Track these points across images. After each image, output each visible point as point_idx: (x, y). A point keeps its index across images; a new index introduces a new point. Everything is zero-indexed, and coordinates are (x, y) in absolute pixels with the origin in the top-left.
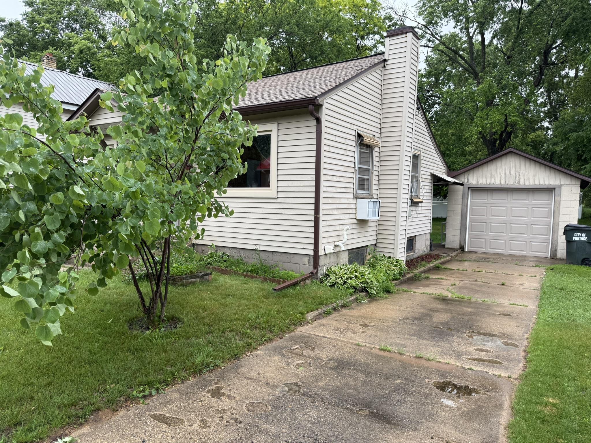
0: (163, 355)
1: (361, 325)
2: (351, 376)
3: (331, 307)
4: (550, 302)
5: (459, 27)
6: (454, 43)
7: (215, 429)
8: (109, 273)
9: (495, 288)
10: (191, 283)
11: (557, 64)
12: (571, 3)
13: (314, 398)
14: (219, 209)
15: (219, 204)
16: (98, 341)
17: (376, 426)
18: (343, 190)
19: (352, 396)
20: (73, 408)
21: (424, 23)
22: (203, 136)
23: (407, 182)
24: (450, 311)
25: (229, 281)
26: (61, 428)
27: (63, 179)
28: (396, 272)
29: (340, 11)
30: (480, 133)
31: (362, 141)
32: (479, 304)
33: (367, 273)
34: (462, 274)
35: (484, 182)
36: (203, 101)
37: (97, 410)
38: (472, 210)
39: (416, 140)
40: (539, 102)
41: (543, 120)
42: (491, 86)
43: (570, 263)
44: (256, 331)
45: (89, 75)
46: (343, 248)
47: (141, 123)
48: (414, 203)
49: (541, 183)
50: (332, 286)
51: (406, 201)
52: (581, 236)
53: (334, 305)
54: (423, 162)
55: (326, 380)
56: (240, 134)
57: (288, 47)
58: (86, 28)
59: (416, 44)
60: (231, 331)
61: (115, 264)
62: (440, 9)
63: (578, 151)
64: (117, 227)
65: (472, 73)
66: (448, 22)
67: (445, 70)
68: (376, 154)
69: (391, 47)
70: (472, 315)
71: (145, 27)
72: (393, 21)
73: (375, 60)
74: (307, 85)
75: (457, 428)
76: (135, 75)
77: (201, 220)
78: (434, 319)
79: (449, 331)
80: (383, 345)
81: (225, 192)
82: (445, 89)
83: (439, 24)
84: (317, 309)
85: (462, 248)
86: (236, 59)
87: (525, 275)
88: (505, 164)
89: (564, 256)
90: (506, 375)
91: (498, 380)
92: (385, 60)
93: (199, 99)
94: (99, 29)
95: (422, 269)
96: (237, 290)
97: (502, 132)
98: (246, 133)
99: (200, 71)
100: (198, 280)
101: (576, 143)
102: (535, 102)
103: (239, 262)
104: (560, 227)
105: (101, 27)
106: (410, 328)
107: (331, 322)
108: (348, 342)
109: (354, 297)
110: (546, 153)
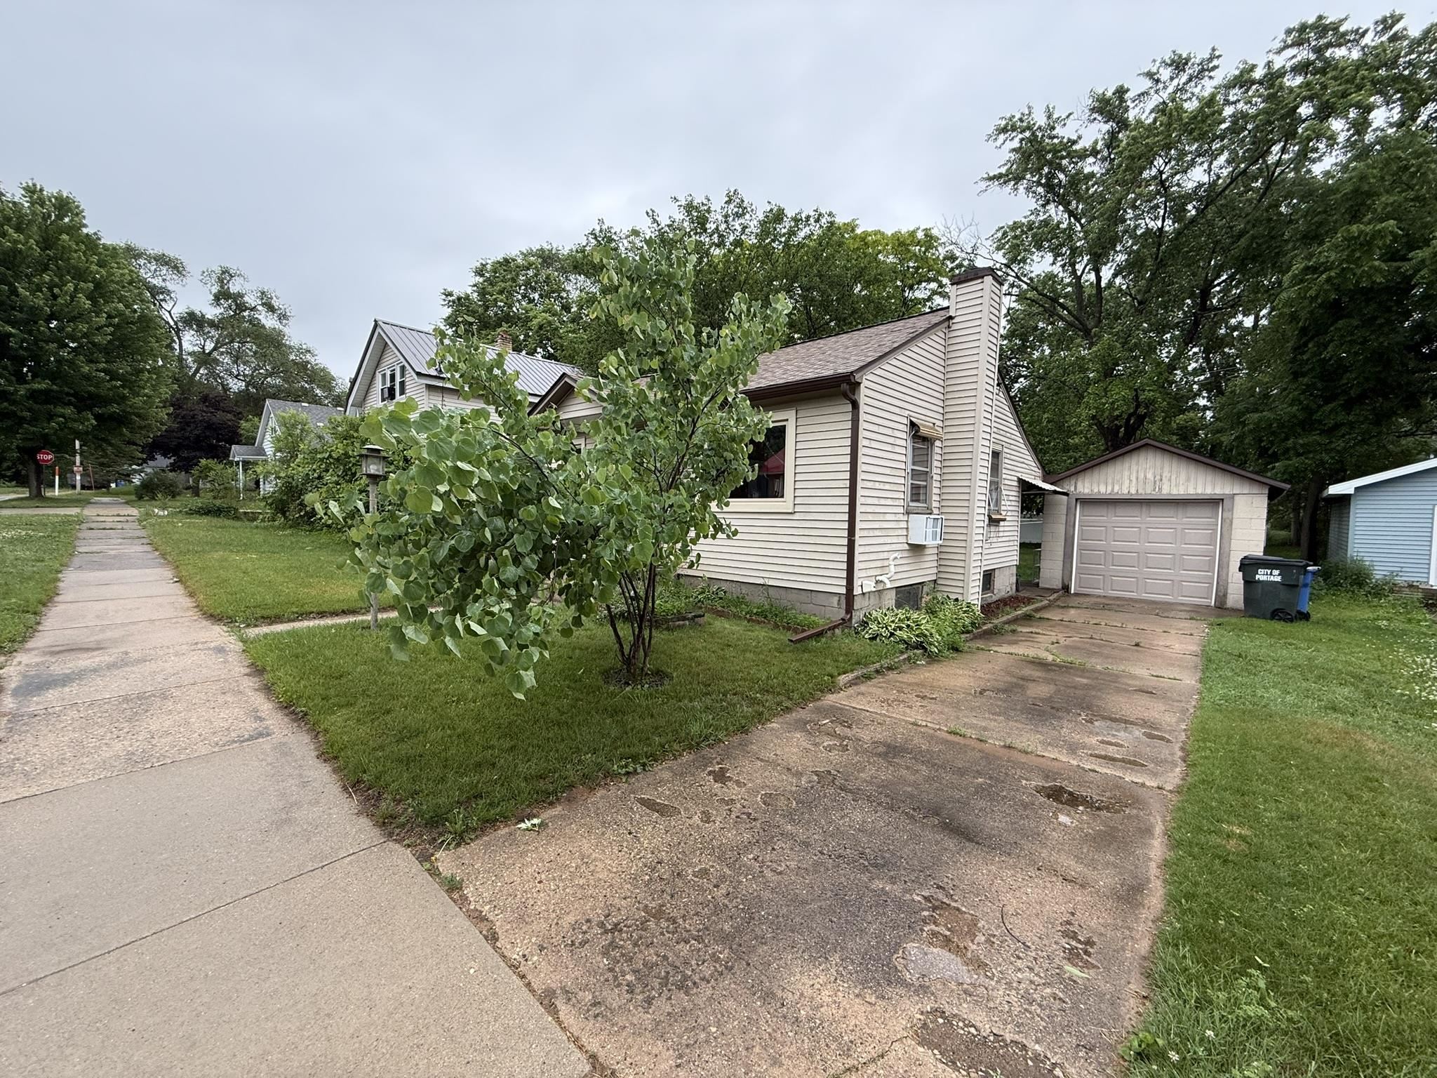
0: (648, 720)
1: (917, 696)
2: (908, 768)
3: (872, 668)
4: (1220, 676)
5: (1059, 264)
6: (1052, 286)
7: (722, 826)
8: (587, 610)
9: (1123, 650)
10: (679, 626)
11: (1221, 309)
12: (1247, 215)
13: (856, 794)
14: (719, 528)
15: (718, 521)
16: (566, 696)
17: (951, 843)
18: (889, 502)
19: (912, 796)
20: (541, 781)
21: (1005, 261)
22: (701, 430)
23: (984, 491)
24: (1053, 681)
25: (727, 626)
26: (529, 806)
27: (534, 489)
28: (967, 621)
29: (880, 252)
30: (1094, 417)
31: (917, 431)
32: (1100, 672)
33: (924, 622)
34: (1067, 627)
35: (1103, 490)
36: (703, 384)
37: (571, 786)
38: (1081, 531)
39: (995, 430)
40: (1190, 368)
41: (1198, 394)
42: (1111, 348)
43: (1250, 616)
44: (770, 697)
45: (549, 357)
46: (889, 586)
47: (626, 416)
48: (994, 522)
49: (1199, 491)
50: (873, 639)
51: (982, 517)
52: (1271, 574)
53: (877, 665)
54: (1006, 461)
55: (870, 771)
56: (749, 426)
57: (805, 307)
58: (546, 297)
59: (998, 292)
60: (735, 694)
61: (595, 598)
62: (1030, 239)
63: (1261, 441)
64: (597, 550)
65: (1080, 330)
66: (1042, 257)
67: (1036, 328)
68: (937, 450)
69: (960, 299)
70: (1088, 689)
71: (631, 292)
72: (957, 262)
73: (935, 319)
74: (836, 357)
75: (1078, 859)
76: (618, 356)
77: (694, 542)
78: (1028, 692)
79: (1054, 711)
80: (952, 726)
81: (727, 504)
82: (1036, 354)
83: (1028, 261)
84: (852, 671)
85: (1066, 588)
86: (746, 325)
87: (1173, 632)
88: (1137, 464)
89: (1241, 605)
90: (1155, 785)
91: (1141, 791)
92: (951, 318)
93: (698, 382)
94: (562, 298)
95: (1005, 618)
96: (739, 639)
97: (1130, 415)
98: (758, 424)
99: (699, 344)
100: (687, 622)
101: (1257, 428)
102: (1184, 369)
103: (739, 601)
104: (1232, 559)
105: (565, 295)
106: (991, 704)
107: (873, 690)
108: (899, 719)
109: (905, 656)
110: (1201, 446)
